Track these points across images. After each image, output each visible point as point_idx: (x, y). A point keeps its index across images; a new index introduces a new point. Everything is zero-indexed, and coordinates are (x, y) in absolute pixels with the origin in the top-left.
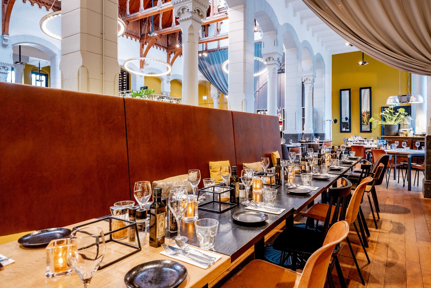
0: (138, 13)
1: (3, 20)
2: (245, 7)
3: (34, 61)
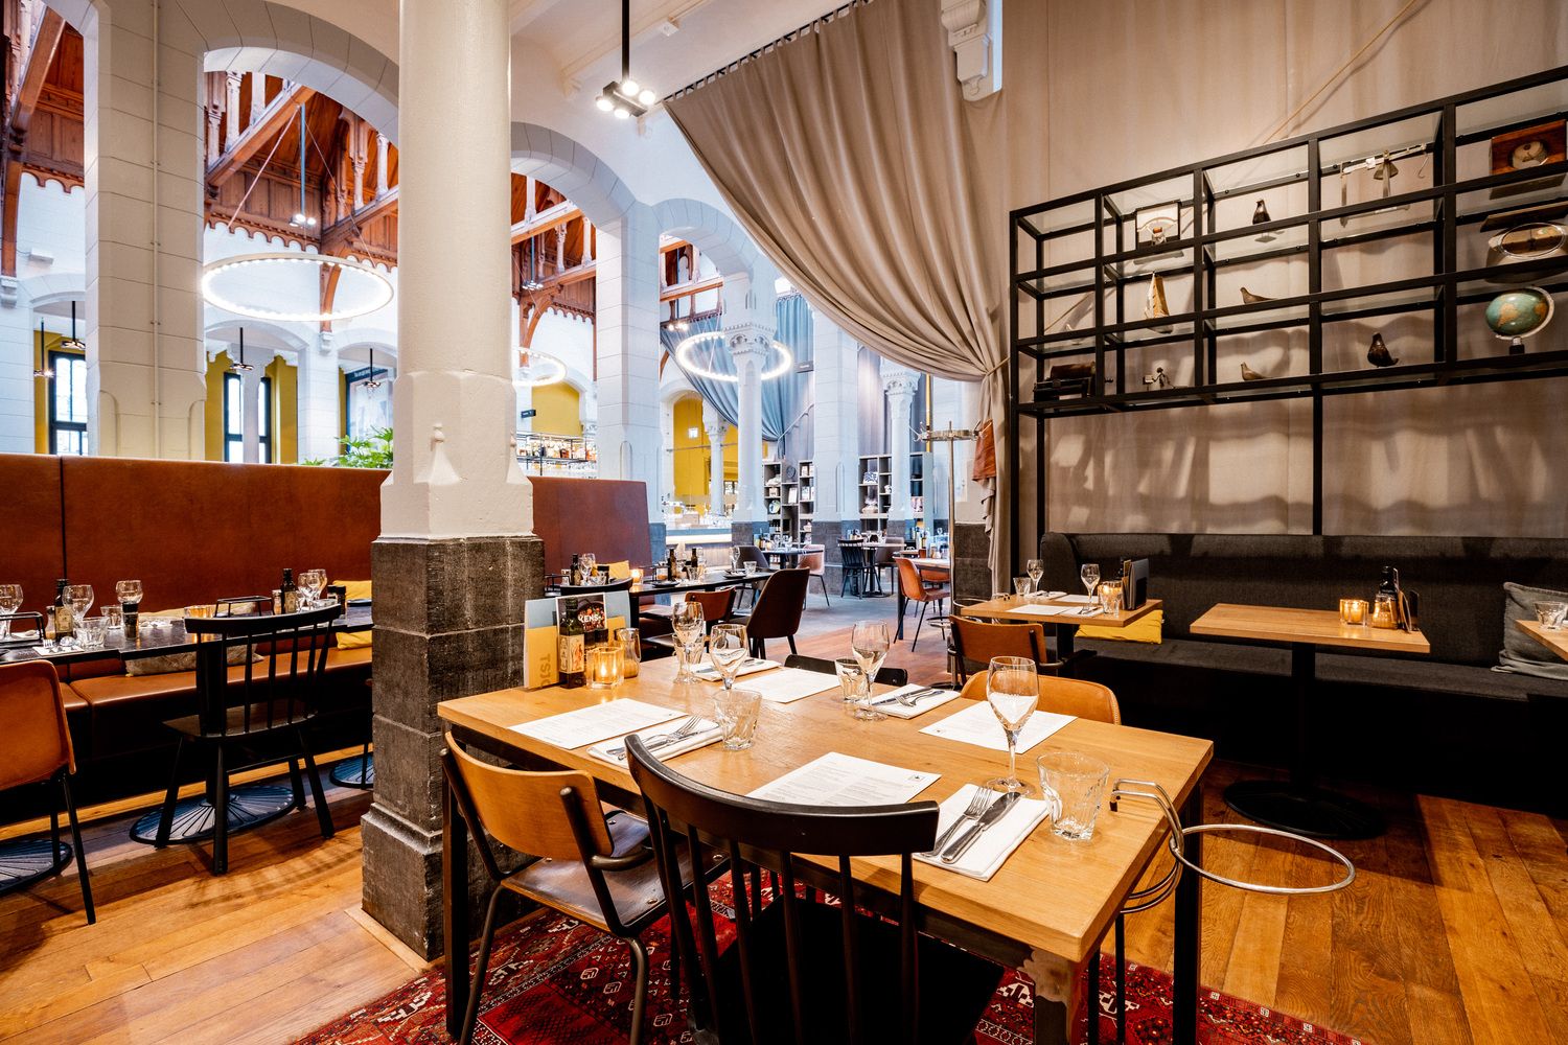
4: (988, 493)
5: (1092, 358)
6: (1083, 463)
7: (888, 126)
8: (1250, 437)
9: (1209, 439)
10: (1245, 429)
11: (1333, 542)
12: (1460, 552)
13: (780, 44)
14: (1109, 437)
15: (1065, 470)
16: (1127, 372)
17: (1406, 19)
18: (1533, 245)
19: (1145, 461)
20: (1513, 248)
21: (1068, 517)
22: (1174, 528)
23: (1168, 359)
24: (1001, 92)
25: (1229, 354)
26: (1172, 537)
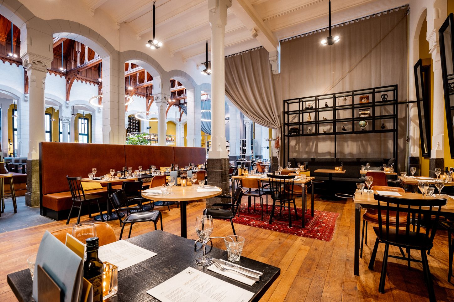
0: (143, 84)
1: (66, 93)
2: (194, 90)
3: (81, 112)
4: (278, 150)
5: (298, 126)
6: (296, 145)
7: (257, 76)
8: (325, 141)
9: (318, 141)
10: (324, 140)
11: (338, 159)
12: (356, 161)
13: (232, 56)
14: (301, 140)
15: (292, 146)
16: (304, 129)
17: (350, 71)
18: (365, 114)
19: (307, 145)
20: (362, 114)
21: (293, 155)
22: (312, 157)
23: (311, 126)
24: (280, 73)
25: (321, 126)
26: (312, 158)
